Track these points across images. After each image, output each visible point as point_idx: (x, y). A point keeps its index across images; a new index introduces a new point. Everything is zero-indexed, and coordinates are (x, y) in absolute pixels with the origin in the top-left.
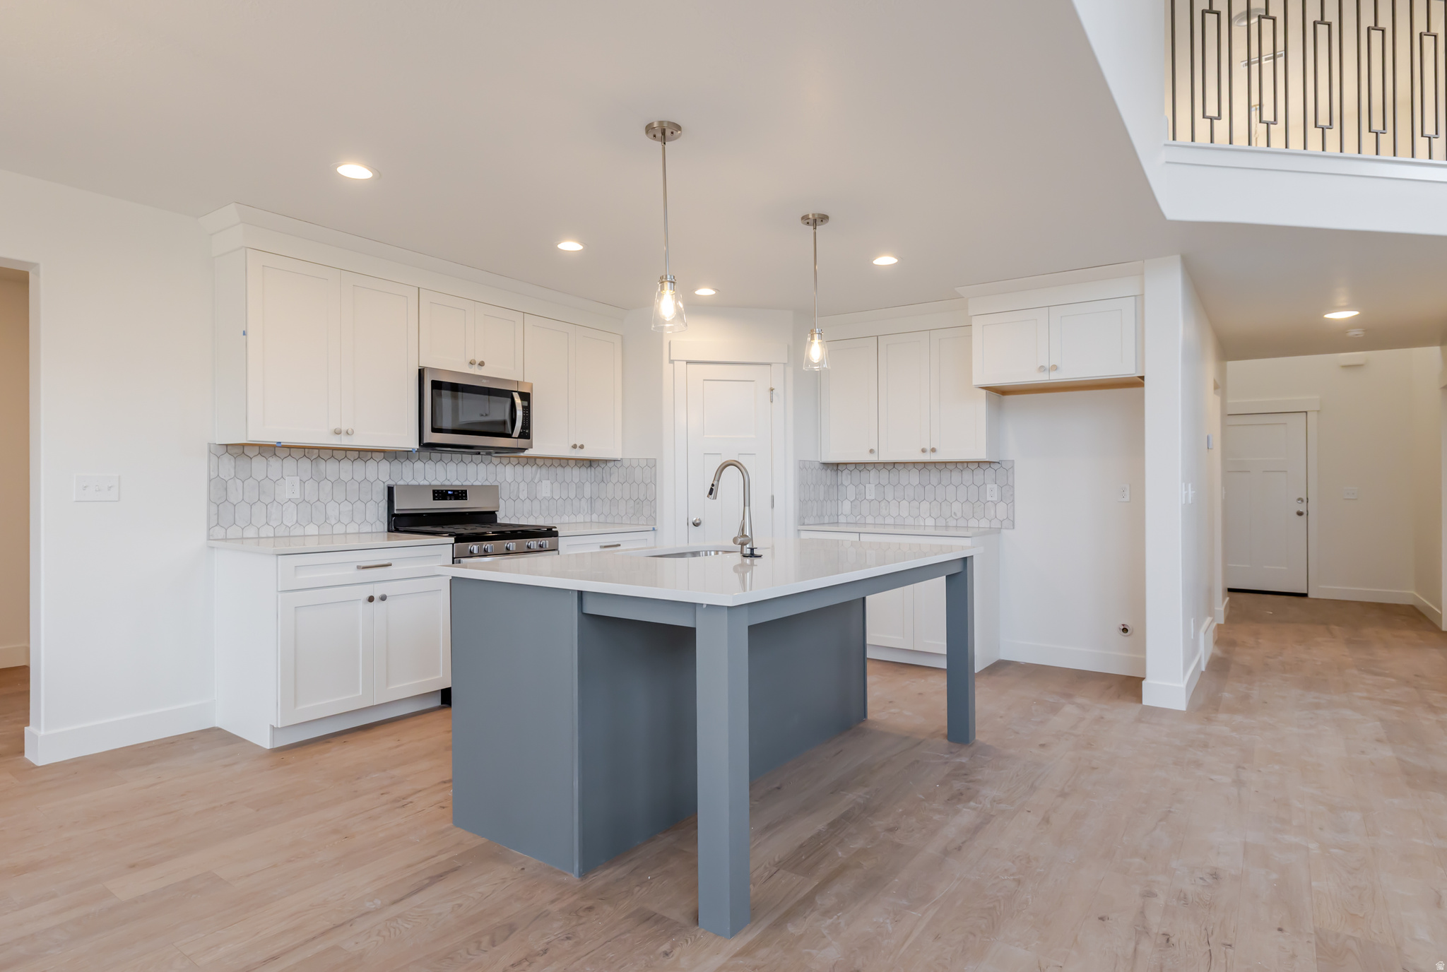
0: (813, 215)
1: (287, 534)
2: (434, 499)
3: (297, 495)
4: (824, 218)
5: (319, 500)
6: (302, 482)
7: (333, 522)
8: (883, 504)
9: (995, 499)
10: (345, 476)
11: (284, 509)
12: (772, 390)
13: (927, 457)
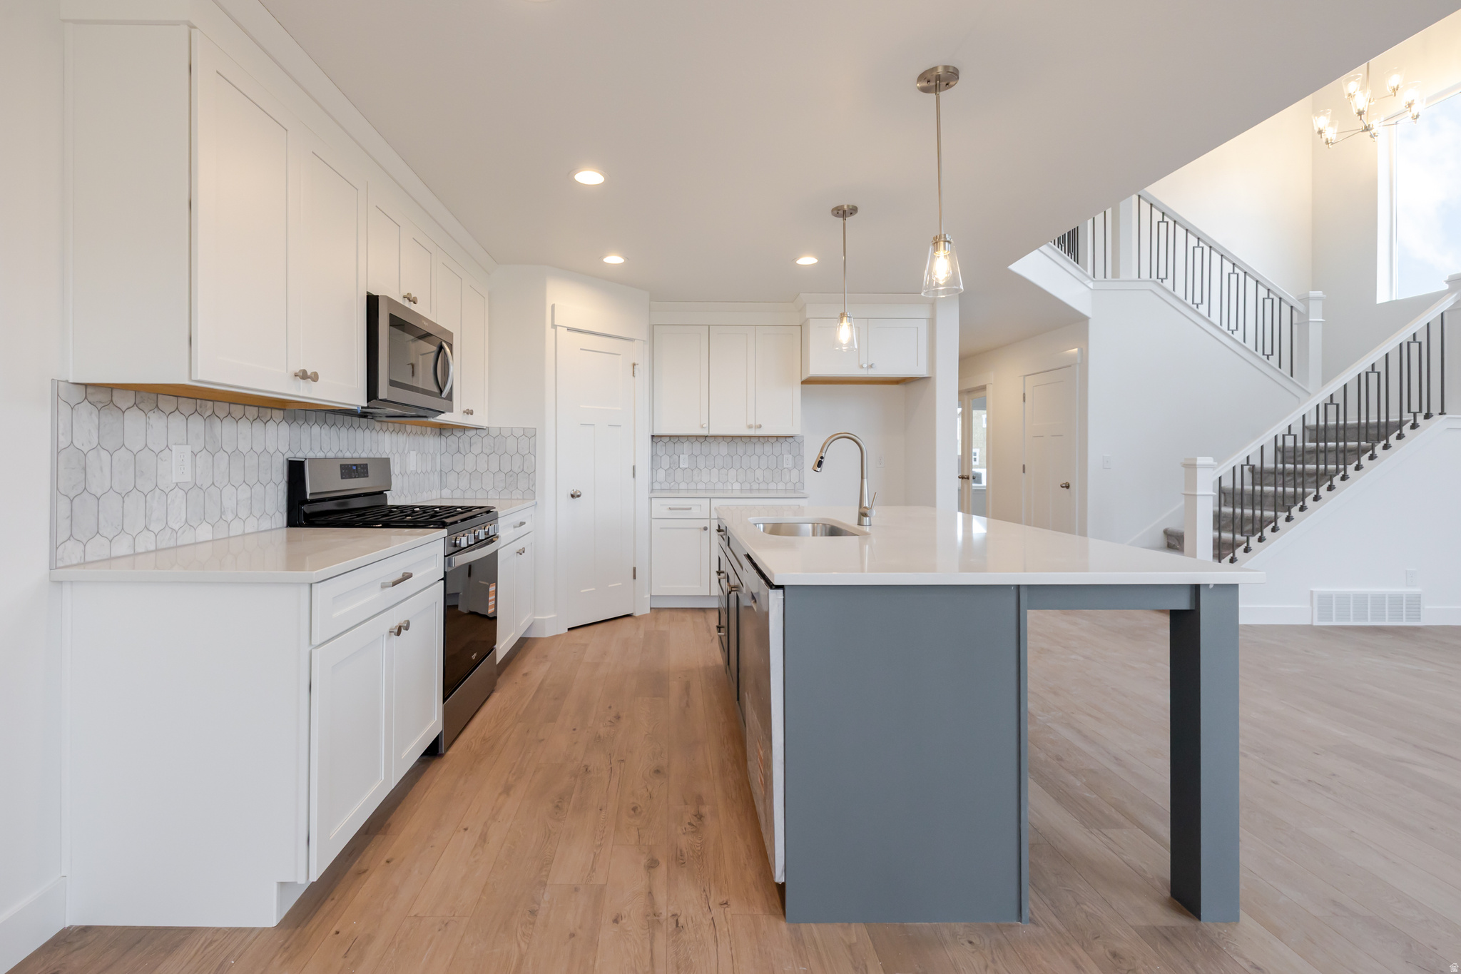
0: (848, 206)
1: (172, 543)
2: (342, 478)
3: (187, 477)
4: (853, 210)
5: (213, 483)
6: (194, 454)
7: (229, 517)
8: (696, 472)
9: (790, 466)
10: (244, 446)
11: (169, 501)
12: (634, 365)
13: (751, 432)
